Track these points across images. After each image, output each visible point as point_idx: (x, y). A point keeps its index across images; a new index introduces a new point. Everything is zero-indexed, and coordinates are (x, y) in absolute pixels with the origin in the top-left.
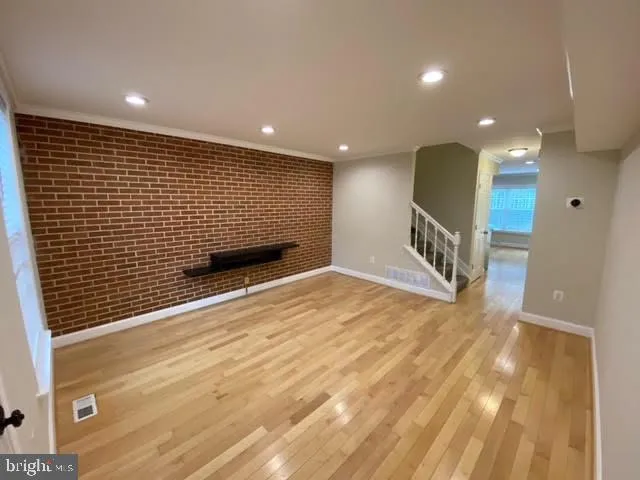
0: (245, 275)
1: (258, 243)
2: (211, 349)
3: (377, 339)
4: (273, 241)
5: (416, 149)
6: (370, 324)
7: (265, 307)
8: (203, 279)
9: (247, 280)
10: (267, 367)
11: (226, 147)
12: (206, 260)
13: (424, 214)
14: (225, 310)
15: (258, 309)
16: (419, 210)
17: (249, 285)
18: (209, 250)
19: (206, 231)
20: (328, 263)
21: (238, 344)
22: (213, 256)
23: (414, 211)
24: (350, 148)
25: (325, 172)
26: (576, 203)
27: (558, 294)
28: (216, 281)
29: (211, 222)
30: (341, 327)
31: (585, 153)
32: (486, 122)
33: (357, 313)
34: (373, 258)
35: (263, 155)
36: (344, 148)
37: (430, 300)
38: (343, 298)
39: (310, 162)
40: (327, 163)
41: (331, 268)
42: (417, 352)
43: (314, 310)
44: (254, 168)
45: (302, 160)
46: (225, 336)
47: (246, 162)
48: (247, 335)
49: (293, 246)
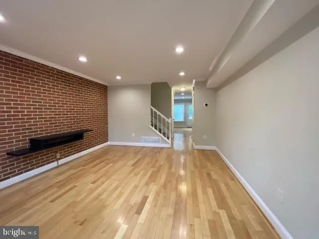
0: (56, 152)
1: (65, 130)
2: (53, 201)
3: (152, 167)
4: (75, 129)
5: (151, 83)
6: (145, 162)
7: (78, 170)
8: (23, 158)
9: (58, 156)
10: (103, 197)
11: (43, 66)
12: (26, 143)
13: (156, 111)
14: (46, 177)
15: (73, 171)
16: (154, 110)
17: (59, 159)
18: (29, 136)
19: (27, 122)
20: (106, 141)
21: (73, 192)
22: (32, 141)
23: (152, 110)
24: (122, 79)
25: (103, 90)
26: (206, 105)
27: (205, 137)
28: (35, 158)
29: (31, 115)
30: (133, 167)
31: (210, 89)
32: (182, 74)
33: (136, 160)
34: (133, 133)
35: (68, 75)
36: (118, 78)
37: (162, 148)
38: (124, 156)
39: (96, 83)
40: (104, 86)
41: (108, 143)
42: (170, 167)
43: (111, 164)
44: (63, 82)
45: (91, 82)
46: (57, 191)
47: (57, 77)
48: (75, 187)
49: (88, 131)
